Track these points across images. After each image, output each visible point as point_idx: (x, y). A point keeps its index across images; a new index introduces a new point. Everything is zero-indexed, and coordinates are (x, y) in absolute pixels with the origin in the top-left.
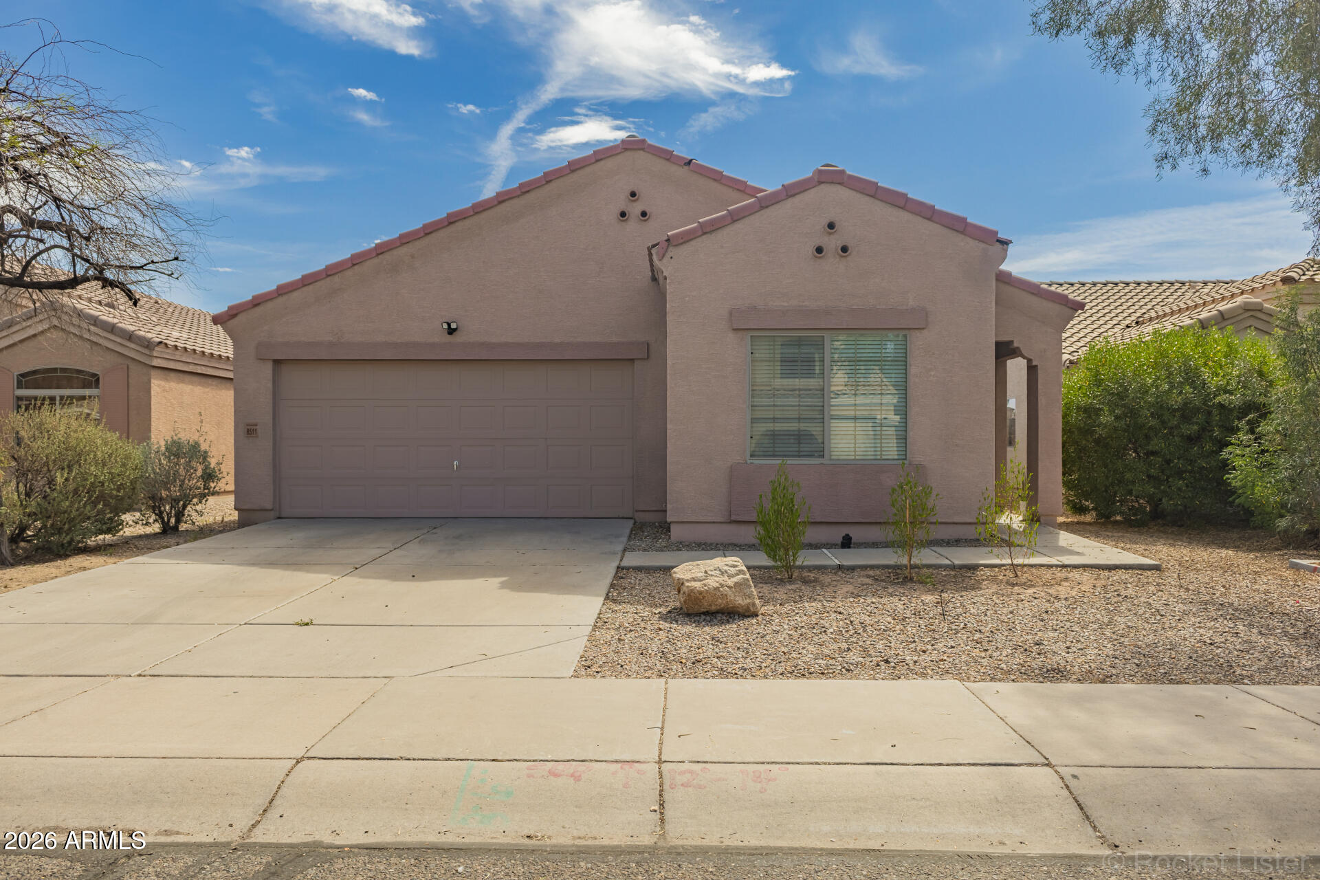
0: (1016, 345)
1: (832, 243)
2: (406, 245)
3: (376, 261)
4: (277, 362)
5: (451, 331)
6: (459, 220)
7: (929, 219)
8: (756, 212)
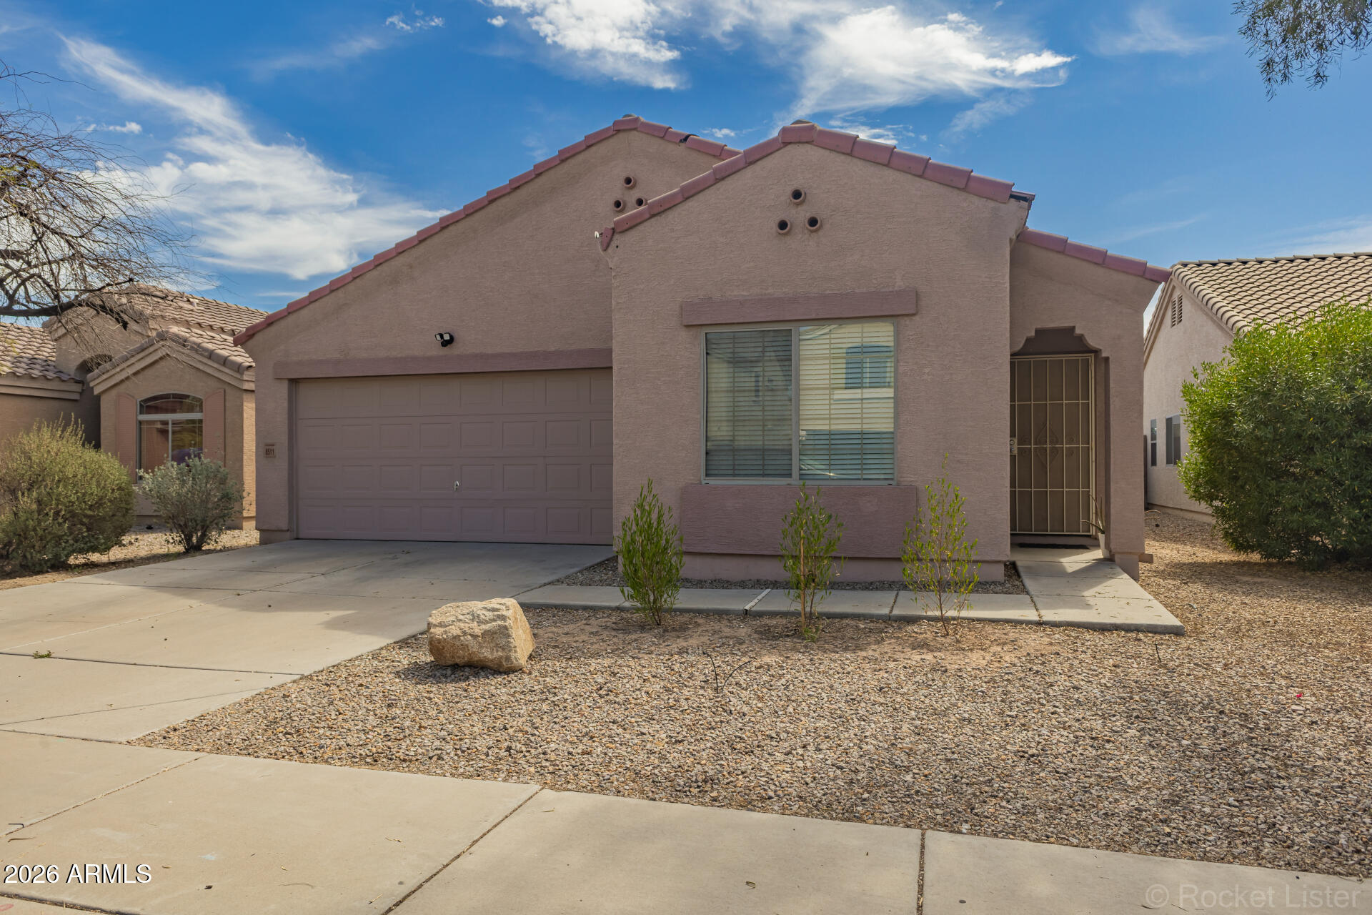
0: (1078, 331)
1: (798, 216)
2: (403, 254)
3: (375, 273)
4: (294, 382)
5: (445, 344)
6: (451, 224)
7: (920, 176)
8: (712, 185)
